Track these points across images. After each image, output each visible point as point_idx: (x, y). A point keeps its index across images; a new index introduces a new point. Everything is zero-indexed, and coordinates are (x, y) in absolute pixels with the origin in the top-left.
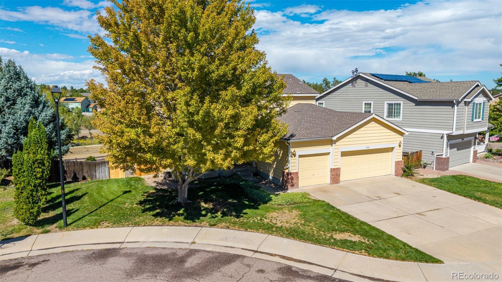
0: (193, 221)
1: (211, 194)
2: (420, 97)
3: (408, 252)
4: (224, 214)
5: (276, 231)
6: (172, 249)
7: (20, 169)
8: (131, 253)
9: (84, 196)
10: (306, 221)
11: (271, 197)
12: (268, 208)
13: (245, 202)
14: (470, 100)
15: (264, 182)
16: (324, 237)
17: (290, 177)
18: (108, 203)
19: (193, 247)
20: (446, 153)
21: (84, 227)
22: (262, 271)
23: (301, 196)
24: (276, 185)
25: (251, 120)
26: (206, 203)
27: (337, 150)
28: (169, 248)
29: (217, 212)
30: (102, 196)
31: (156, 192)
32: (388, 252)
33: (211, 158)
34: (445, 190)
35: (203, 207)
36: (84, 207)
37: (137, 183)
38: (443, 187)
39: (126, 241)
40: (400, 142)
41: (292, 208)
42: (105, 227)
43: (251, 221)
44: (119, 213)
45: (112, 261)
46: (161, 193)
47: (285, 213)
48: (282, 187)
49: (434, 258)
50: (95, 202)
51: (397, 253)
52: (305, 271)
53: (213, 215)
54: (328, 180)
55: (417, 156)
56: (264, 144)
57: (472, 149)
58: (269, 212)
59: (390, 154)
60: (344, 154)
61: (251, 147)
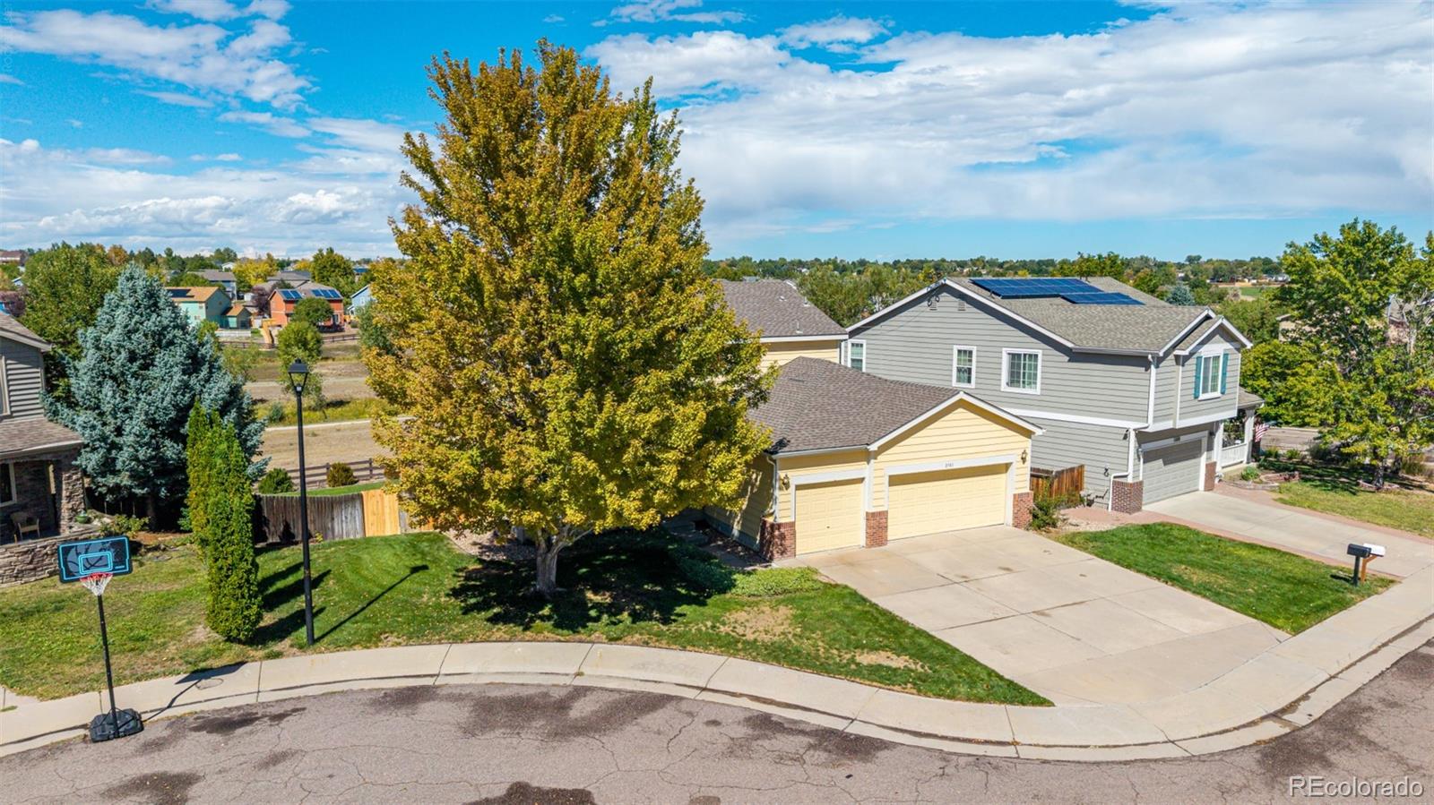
0: (574, 632)
1: (605, 573)
2: (1079, 343)
3: (993, 687)
4: (636, 617)
5: (744, 649)
6: (539, 685)
7: (225, 529)
8: (460, 694)
9: (325, 579)
10: (805, 628)
11: (735, 580)
12: (728, 601)
13: (679, 589)
14: (1186, 353)
15: (720, 543)
16: (838, 660)
17: (777, 533)
18: (383, 594)
19: (579, 682)
20: (1136, 471)
21: (351, 645)
22: (715, 723)
23: (798, 575)
24: (746, 549)
25: (694, 432)
26: (596, 593)
27: (879, 473)
28: (533, 685)
29: (620, 611)
30: (366, 580)
31: (483, 569)
32: (956, 687)
33: (615, 506)
34: (1111, 560)
35: (591, 600)
36: (336, 604)
37: (436, 547)
38: (1110, 552)
39: (442, 672)
40: (1024, 452)
41: (779, 602)
42: (393, 646)
43: (693, 631)
44: (414, 617)
45: (427, 709)
46: (494, 571)
47: (763, 612)
48: (761, 555)
49: (1039, 697)
50: (354, 593)
51: (971, 688)
52: (795, 722)
53: (613, 619)
54: (861, 538)
55: (1072, 478)
56: (723, 473)
57: (1203, 460)
58: (729, 610)
59: (1000, 479)
60: (895, 481)
61: (694, 483)
